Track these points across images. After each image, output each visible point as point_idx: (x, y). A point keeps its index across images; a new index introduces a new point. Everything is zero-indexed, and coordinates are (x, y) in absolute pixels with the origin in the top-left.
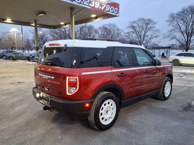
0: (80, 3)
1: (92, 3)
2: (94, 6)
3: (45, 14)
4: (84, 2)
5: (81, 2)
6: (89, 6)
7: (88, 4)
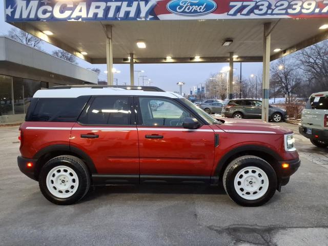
0: (266, 14)
1: (294, 7)
2: (301, 10)
3: (232, 41)
4: (273, 10)
5: (267, 11)
6: (287, 13)
7: (284, 12)
